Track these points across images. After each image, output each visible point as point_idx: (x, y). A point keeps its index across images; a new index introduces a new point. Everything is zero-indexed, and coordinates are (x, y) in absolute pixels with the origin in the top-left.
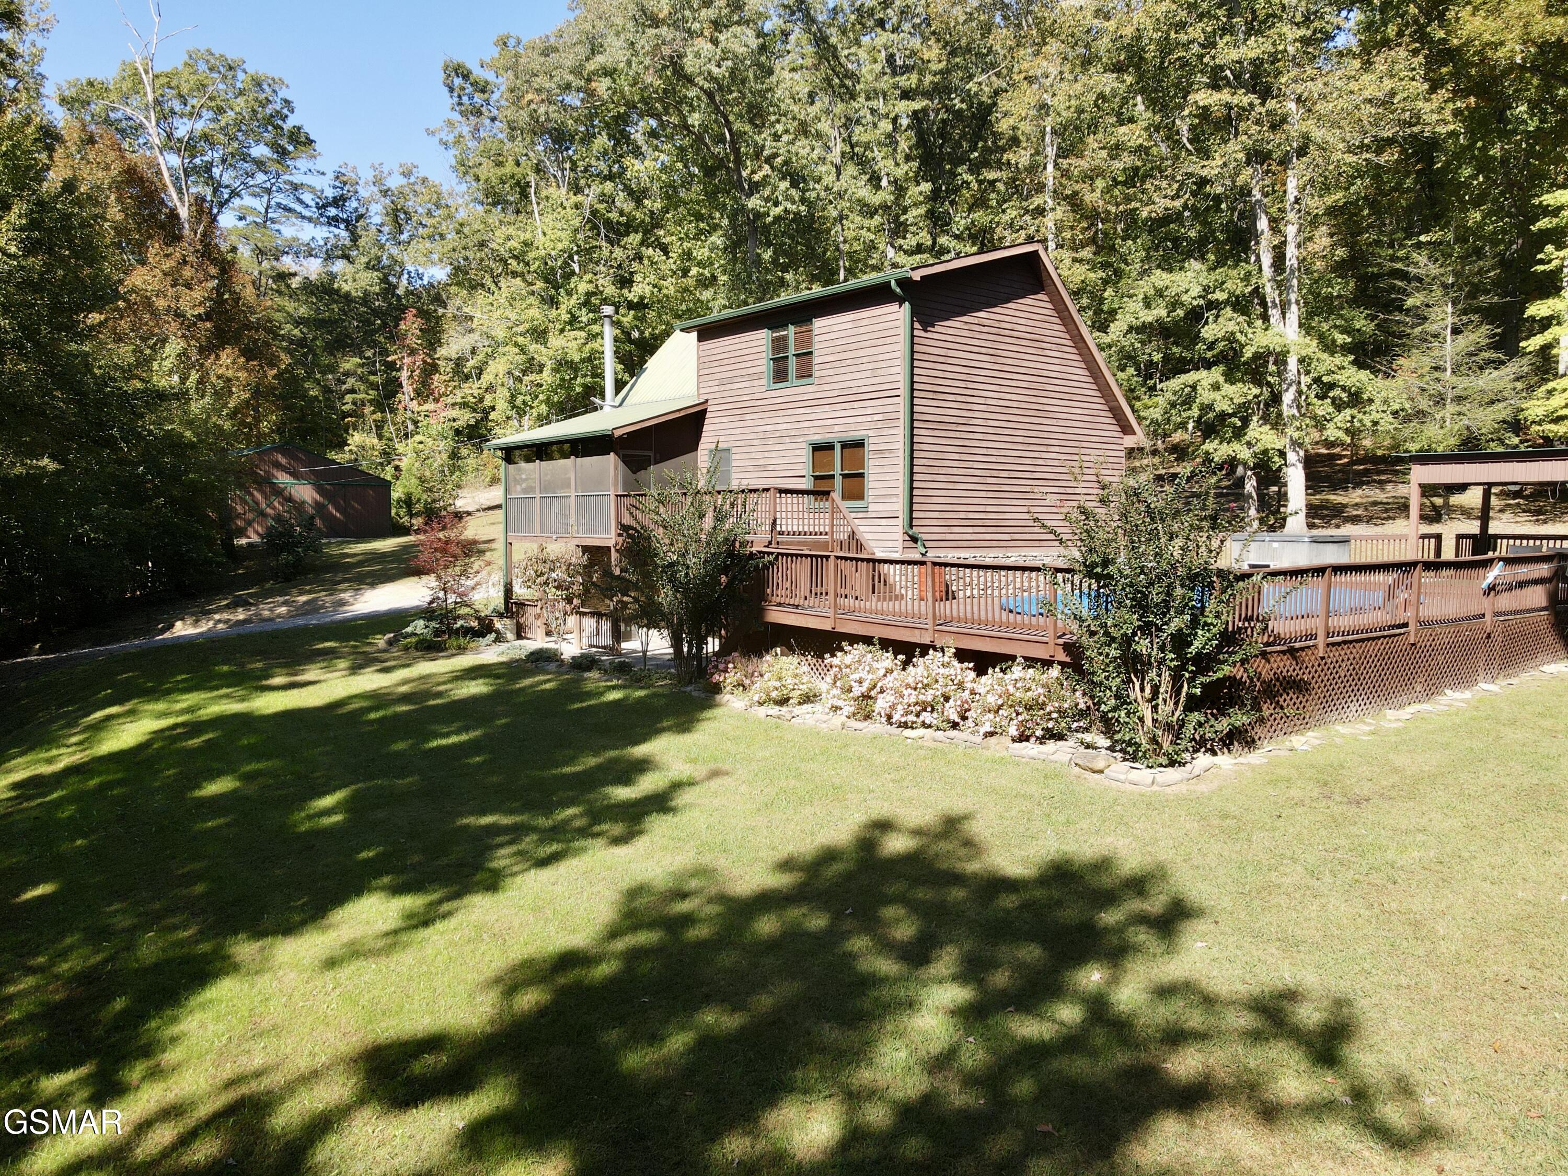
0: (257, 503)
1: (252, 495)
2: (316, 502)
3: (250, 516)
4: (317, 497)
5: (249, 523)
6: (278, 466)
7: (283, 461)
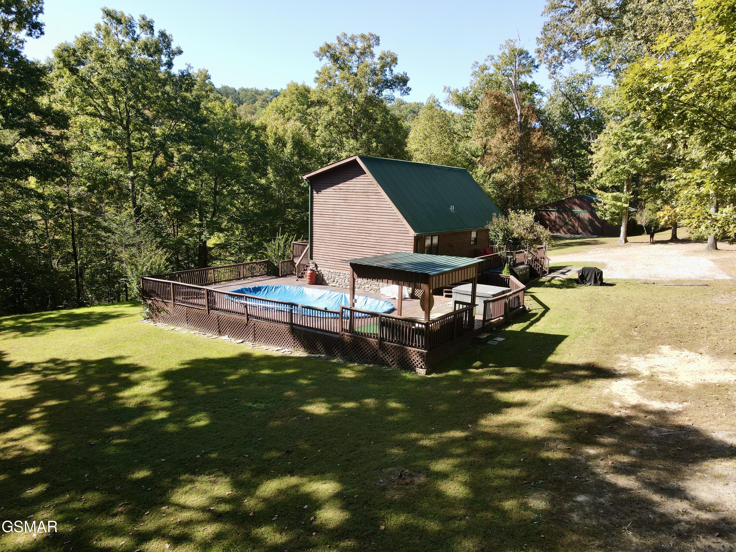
0: (565, 219)
1: (563, 215)
2: (589, 219)
3: (562, 224)
4: (591, 217)
5: (561, 227)
6: (575, 204)
7: (578, 202)
